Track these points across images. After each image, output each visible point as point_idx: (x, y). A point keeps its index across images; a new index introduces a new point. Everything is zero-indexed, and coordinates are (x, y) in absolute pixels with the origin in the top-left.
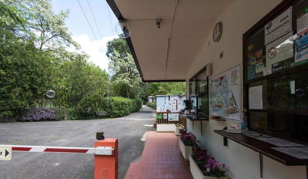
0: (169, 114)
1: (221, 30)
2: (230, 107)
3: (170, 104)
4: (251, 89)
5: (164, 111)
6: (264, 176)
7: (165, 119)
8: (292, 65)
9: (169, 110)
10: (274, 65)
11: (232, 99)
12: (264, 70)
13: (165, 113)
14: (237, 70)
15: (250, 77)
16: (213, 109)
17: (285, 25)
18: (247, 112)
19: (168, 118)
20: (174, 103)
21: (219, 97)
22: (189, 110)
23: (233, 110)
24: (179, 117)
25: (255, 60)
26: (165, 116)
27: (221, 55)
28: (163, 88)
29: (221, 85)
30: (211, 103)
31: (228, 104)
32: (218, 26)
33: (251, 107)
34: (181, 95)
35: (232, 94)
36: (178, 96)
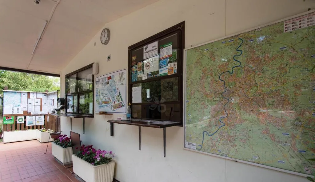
0: (27, 117)
1: (109, 36)
2: (116, 103)
3: (30, 104)
4: (134, 89)
5: (18, 113)
6: (141, 149)
7: (21, 124)
8: (158, 75)
9: (27, 111)
10: (149, 74)
11: (118, 96)
12: (143, 76)
13: (21, 115)
14: (124, 73)
15: (134, 80)
16: (99, 105)
17: (155, 50)
18: (131, 105)
19: (25, 122)
20: (37, 102)
21: (107, 94)
22: (65, 110)
23: (120, 105)
24: (44, 121)
25: (137, 68)
26: (21, 120)
27: (109, 58)
28: (12, 82)
29: (109, 83)
30: (97, 101)
31: (115, 100)
32: (106, 31)
33: (134, 102)
34: (48, 93)
35: (119, 92)
36: (43, 93)
